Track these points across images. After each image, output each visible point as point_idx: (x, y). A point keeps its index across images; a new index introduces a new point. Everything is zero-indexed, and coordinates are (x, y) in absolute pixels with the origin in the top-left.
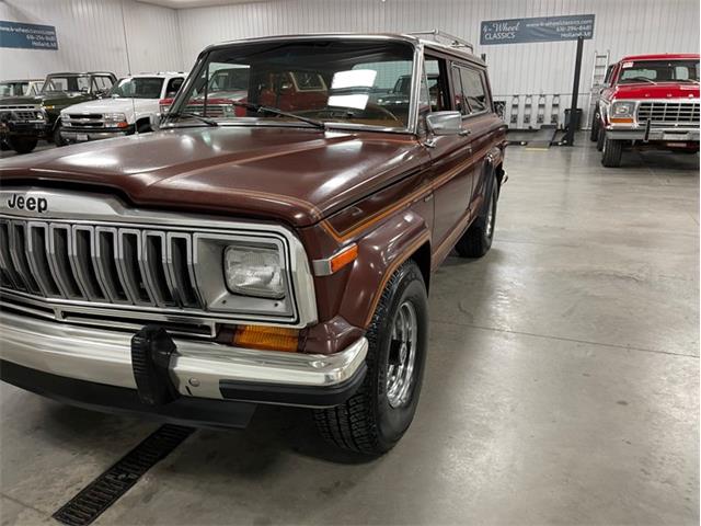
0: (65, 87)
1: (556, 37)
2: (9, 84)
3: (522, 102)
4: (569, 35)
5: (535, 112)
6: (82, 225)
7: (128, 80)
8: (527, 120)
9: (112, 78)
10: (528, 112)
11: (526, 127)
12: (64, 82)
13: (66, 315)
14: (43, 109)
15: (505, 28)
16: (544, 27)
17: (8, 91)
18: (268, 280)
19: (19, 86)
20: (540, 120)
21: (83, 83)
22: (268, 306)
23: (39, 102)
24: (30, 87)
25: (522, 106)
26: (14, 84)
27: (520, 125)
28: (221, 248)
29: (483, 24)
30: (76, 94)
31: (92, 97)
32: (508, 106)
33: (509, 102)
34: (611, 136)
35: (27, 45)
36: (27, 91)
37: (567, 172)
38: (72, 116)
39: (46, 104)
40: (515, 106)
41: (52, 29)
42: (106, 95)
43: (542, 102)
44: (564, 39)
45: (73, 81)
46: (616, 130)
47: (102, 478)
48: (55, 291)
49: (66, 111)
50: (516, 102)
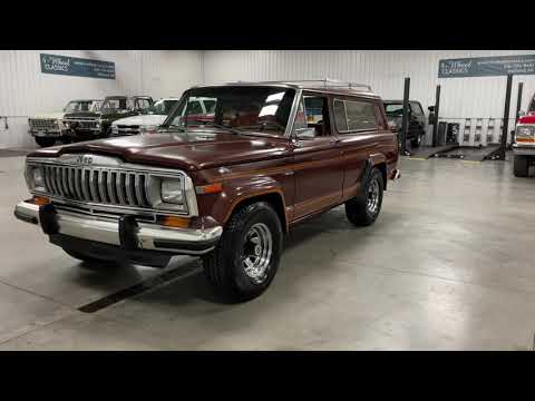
0: (117, 106)
2: (79, 103)
3: (474, 124)
4: (515, 71)
5: (484, 134)
6: (104, 169)
7: (161, 102)
9: (150, 100)
10: (478, 132)
12: (117, 102)
13: (95, 211)
14: (101, 121)
15: (459, 65)
16: (493, 64)
17: (77, 107)
18: (178, 196)
19: (85, 104)
20: (478, 138)
21: (130, 104)
22: (177, 207)
23: (98, 115)
24: (93, 105)
25: (473, 127)
26: (83, 102)
27: (472, 143)
28: (160, 180)
29: (441, 62)
30: (124, 111)
31: (135, 114)
32: (462, 127)
33: (463, 123)
34: (517, 152)
35: (94, 75)
36: (91, 108)
37: (500, 180)
38: (120, 126)
39: (103, 117)
40: (468, 127)
41: (113, 64)
42: (144, 112)
43: (480, 124)
45: (123, 102)
46: (519, 148)
47: (103, 299)
48: (91, 199)
49: (116, 123)
50: (468, 124)
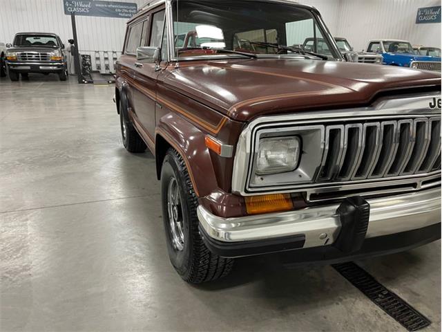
1: (116, 15)
3: (102, 56)
4: (123, 15)
5: (111, 63)
8: (107, 67)
10: (107, 62)
11: (108, 72)
16: (108, 7)
25: (102, 58)
27: (104, 71)
32: (93, 58)
33: (93, 55)
40: (98, 59)
43: (106, 56)
44: (121, 17)
50: (97, 55)
